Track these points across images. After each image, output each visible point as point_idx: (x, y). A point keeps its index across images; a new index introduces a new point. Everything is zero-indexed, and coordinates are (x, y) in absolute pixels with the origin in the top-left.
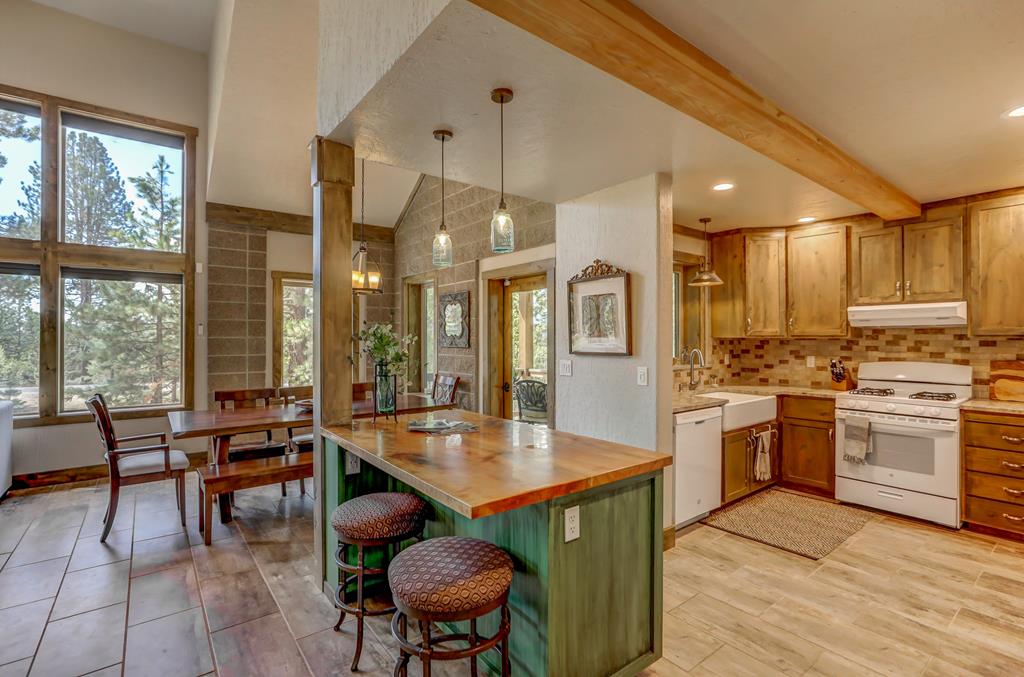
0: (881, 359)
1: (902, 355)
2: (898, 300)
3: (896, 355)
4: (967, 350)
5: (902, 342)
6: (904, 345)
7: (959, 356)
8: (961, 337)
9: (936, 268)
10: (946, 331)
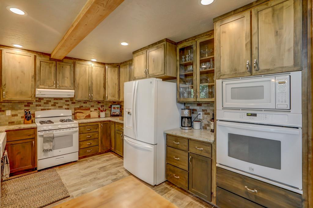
0: (42, 110)
1: (50, 108)
2: (54, 88)
3: (48, 108)
4: (68, 105)
5: (49, 103)
6: (50, 104)
7: (66, 107)
8: (67, 101)
9: (66, 78)
10: (63, 99)
